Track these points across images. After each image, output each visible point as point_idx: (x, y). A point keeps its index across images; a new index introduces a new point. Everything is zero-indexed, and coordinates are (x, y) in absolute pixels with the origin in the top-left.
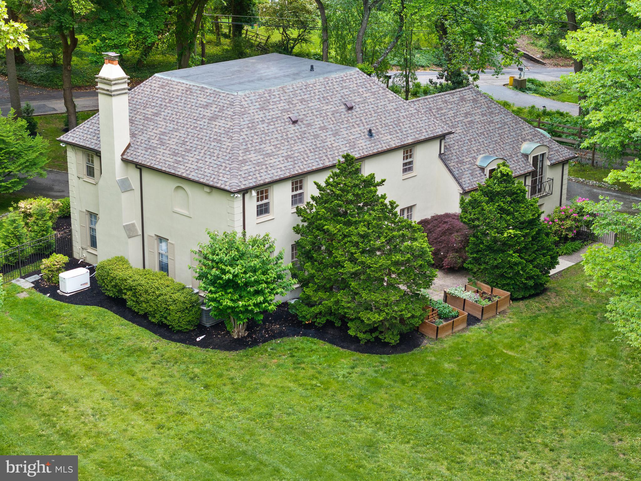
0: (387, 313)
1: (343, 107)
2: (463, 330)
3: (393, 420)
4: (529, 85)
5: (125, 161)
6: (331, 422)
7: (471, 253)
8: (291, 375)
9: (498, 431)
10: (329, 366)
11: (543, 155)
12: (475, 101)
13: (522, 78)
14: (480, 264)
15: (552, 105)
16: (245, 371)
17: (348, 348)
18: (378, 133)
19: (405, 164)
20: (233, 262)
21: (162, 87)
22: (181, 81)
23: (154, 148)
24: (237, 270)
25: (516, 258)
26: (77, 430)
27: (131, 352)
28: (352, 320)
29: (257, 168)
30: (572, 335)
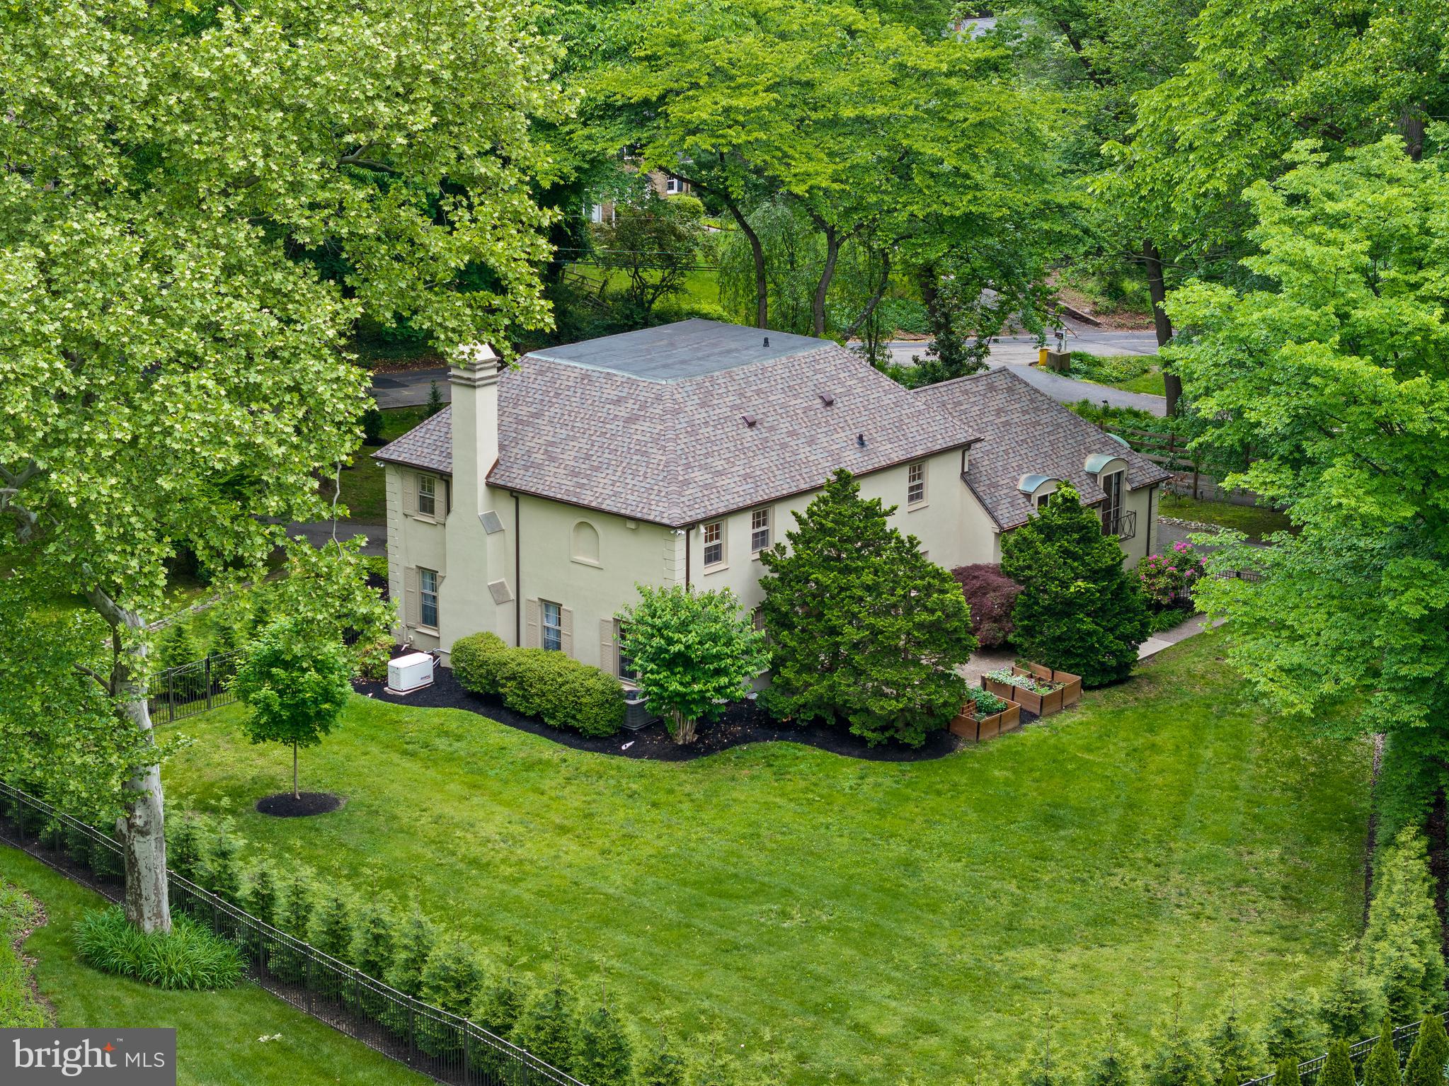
0: (909, 699)
1: (819, 401)
2: (1015, 729)
3: (933, 836)
4: (1075, 364)
5: (492, 487)
6: (845, 840)
7: (1021, 620)
8: (775, 788)
9: (1081, 847)
10: (828, 776)
11: (1119, 474)
12: (1010, 390)
13: (1064, 351)
14: (1032, 636)
15: (1119, 399)
16: (707, 785)
17: (849, 754)
18: (872, 440)
19: (911, 489)
20: (684, 627)
21: (541, 373)
22: (572, 364)
23: (539, 466)
24: (692, 638)
25: (1088, 625)
26: (489, 858)
27: (529, 767)
28: (855, 712)
29: (706, 492)
30: (1177, 734)
